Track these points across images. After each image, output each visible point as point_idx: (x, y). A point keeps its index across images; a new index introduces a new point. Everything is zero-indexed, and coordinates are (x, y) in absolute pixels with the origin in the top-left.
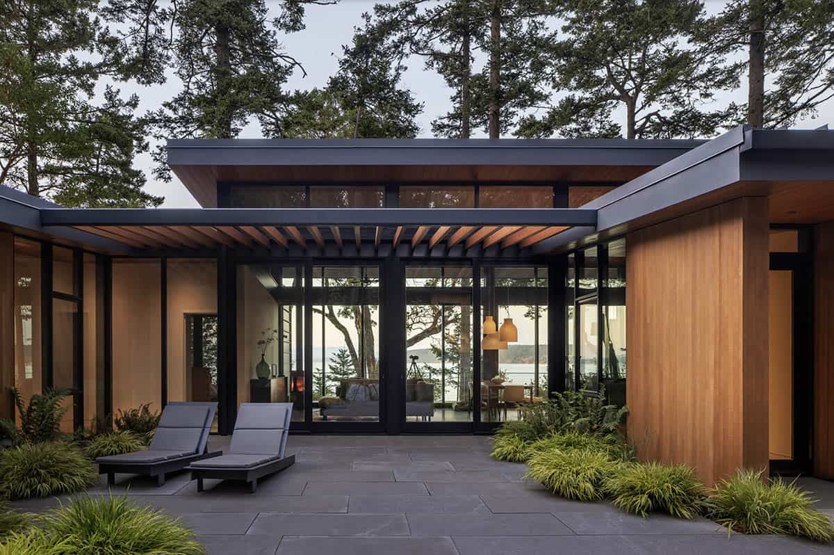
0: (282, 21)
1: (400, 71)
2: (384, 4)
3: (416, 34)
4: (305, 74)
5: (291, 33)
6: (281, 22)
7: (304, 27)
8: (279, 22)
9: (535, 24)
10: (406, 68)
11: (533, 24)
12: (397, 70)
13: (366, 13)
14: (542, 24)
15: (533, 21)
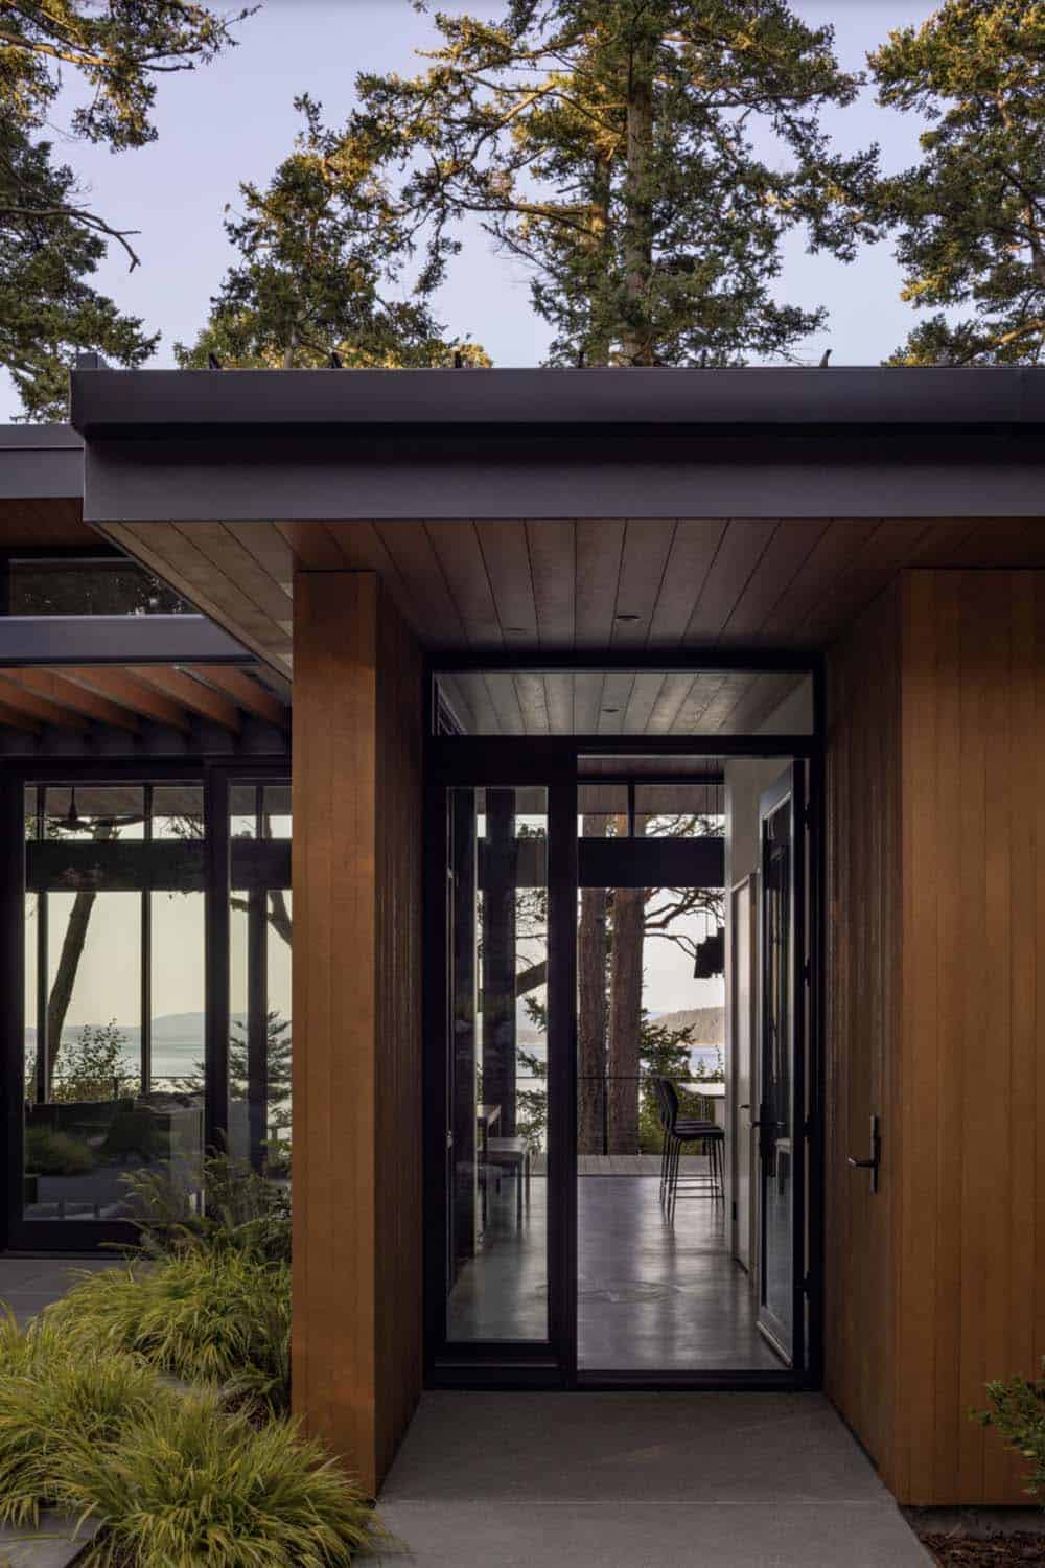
0: (98, 117)
1: (441, 254)
2: (381, 73)
3: (474, 154)
4: (136, 261)
5: (130, 151)
6: (97, 121)
7: (154, 136)
8: (91, 120)
9: (794, 127)
10: (458, 246)
11: (788, 127)
12: (434, 250)
13: (306, 96)
14: (809, 126)
15: (788, 120)
